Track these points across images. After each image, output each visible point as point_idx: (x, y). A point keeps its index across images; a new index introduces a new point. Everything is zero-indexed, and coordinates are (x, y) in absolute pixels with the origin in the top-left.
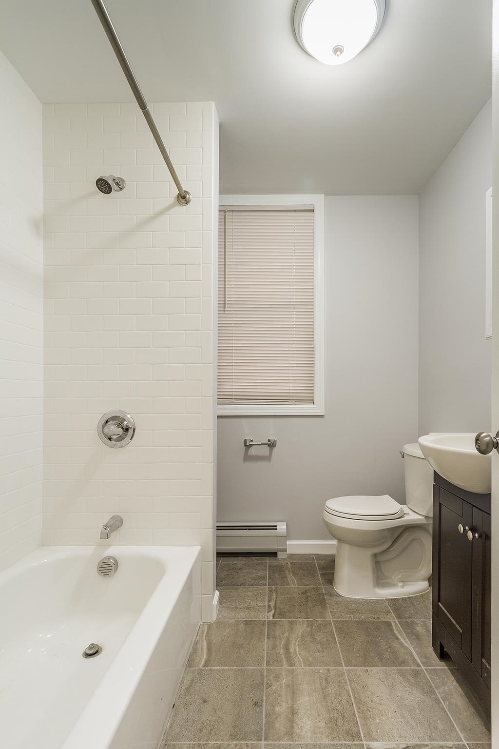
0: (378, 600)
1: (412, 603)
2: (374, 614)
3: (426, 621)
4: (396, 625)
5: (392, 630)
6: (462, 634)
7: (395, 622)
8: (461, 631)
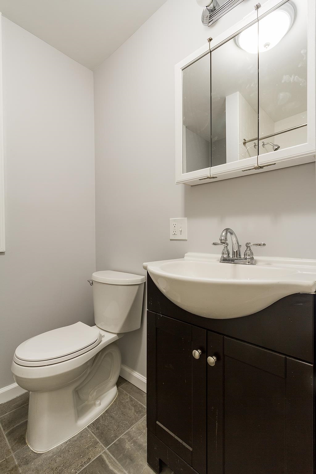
0: (81, 433)
1: (111, 417)
2: (83, 457)
3: (129, 431)
4: (108, 456)
5: (106, 467)
6: (192, 451)
7: (105, 453)
8: (191, 449)
